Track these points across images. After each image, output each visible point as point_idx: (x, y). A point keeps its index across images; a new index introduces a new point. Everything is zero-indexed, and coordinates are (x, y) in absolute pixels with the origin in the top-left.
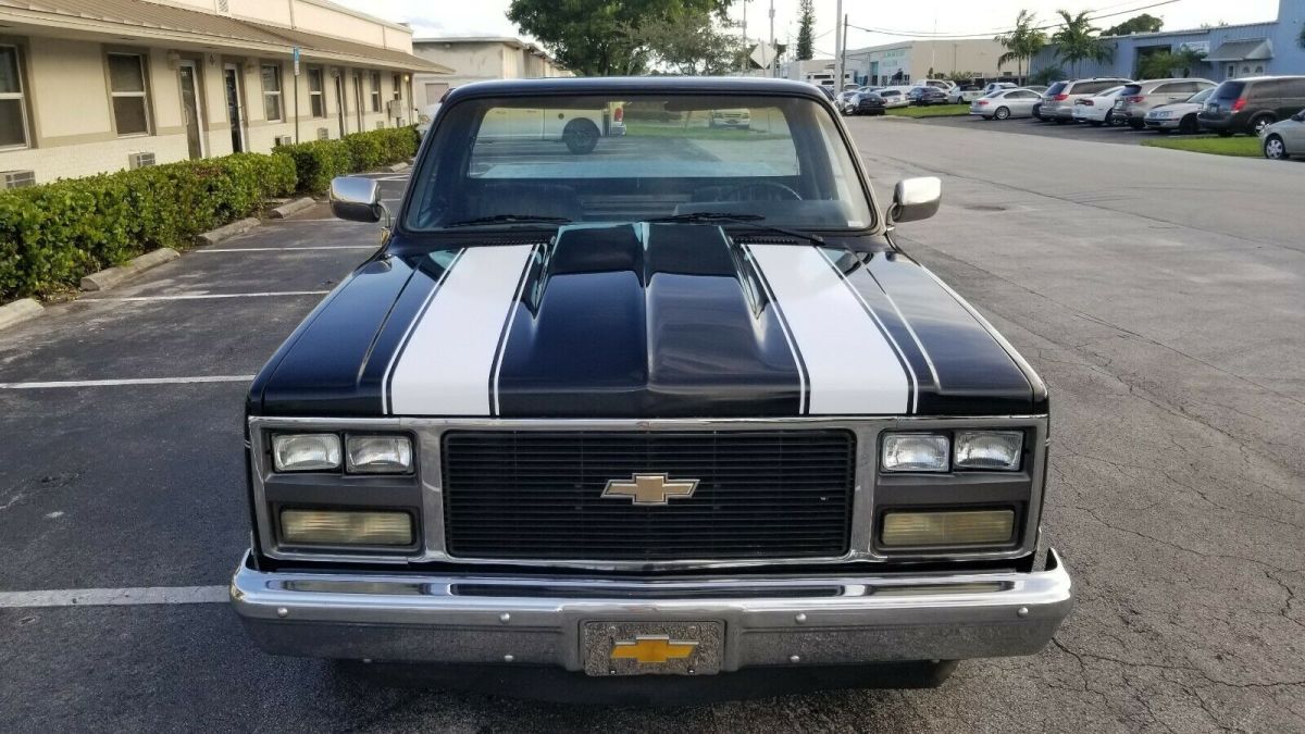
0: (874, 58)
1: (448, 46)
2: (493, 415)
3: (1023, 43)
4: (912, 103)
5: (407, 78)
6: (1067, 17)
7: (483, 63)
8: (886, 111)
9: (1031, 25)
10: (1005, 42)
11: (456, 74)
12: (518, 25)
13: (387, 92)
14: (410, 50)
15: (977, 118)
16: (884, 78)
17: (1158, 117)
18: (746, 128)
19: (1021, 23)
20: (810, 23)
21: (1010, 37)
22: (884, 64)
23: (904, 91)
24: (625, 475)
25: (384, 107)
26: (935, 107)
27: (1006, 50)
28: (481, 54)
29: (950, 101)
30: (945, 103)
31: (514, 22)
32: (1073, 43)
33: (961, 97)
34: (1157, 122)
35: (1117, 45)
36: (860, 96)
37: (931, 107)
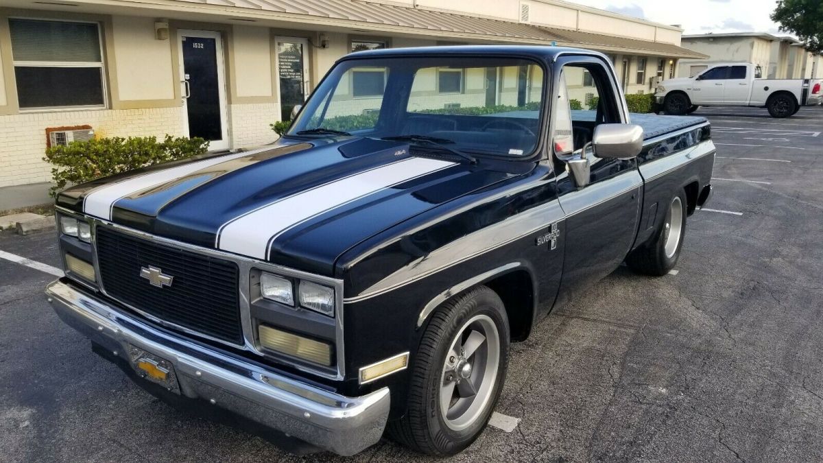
1: (712, 40)
5: (671, 62)
7: (737, 51)
11: (710, 60)
12: (779, 24)
13: (651, 71)
14: (678, 43)
25: (647, 80)
28: (736, 45)
31: (776, 22)
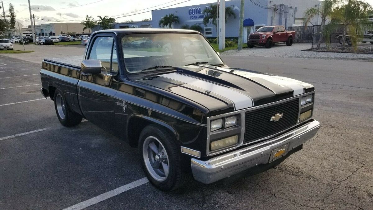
0: (42, 28)
2: (253, 107)
3: (89, 25)
4: (60, 41)
6: (101, 18)
8: (54, 44)
9: (91, 19)
10: (84, 24)
15: (83, 45)
16: (46, 34)
17: (135, 44)
18: (12, 49)
19: (88, 19)
20: (14, 17)
21: (86, 23)
22: (45, 30)
23: (57, 38)
24: (274, 115)
26: (67, 42)
27: (85, 26)
29: (71, 40)
30: (70, 41)
32: (104, 24)
33: (74, 39)
34: (135, 45)
35: (115, 25)
36: (45, 39)
37: (66, 42)
